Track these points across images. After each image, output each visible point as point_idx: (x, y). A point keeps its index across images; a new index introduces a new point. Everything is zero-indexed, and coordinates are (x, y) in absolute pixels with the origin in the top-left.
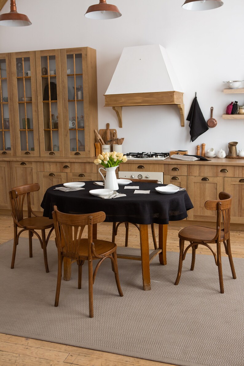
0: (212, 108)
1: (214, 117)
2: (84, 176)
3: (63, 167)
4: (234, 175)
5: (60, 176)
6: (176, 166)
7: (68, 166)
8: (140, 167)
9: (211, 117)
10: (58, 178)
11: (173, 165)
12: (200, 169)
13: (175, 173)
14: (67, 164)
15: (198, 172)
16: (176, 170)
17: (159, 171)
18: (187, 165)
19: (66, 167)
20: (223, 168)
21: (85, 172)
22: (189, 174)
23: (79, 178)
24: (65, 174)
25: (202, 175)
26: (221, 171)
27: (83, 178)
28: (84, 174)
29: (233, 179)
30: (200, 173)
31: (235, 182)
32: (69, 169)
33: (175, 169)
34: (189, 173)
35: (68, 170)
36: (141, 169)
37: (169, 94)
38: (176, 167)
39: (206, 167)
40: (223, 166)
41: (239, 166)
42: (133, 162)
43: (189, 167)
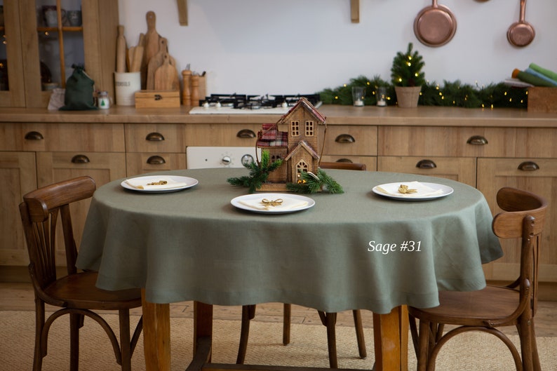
2: (89, 161)
3: (24, 136)
4: (505, 152)
5: (16, 161)
6: (346, 131)
7: (40, 132)
8: (245, 135)
10: (10, 169)
11: (339, 128)
12: (411, 137)
13: (344, 150)
14: (36, 129)
15: (406, 145)
16: (346, 141)
18: (378, 126)
19: (32, 136)
20: (474, 134)
21: (91, 150)
22: (383, 152)
23: (73, 166)
24: (32, 155)
25: (418, 152)
26: (469, 142)
27: (83, 166)
28: (87, 155)
29: (501, 162)
30: (411, 148)
31: (508, 169)
32: (43, 141)
33: (343, 139)
34: (383, 149)
35: (39, 146)
36: (247, 141)
38: (347, 133)
39: (429, 133)
40: (474, 127)
41: (517, 128)
42: (227, 122)
43: (384, 131)
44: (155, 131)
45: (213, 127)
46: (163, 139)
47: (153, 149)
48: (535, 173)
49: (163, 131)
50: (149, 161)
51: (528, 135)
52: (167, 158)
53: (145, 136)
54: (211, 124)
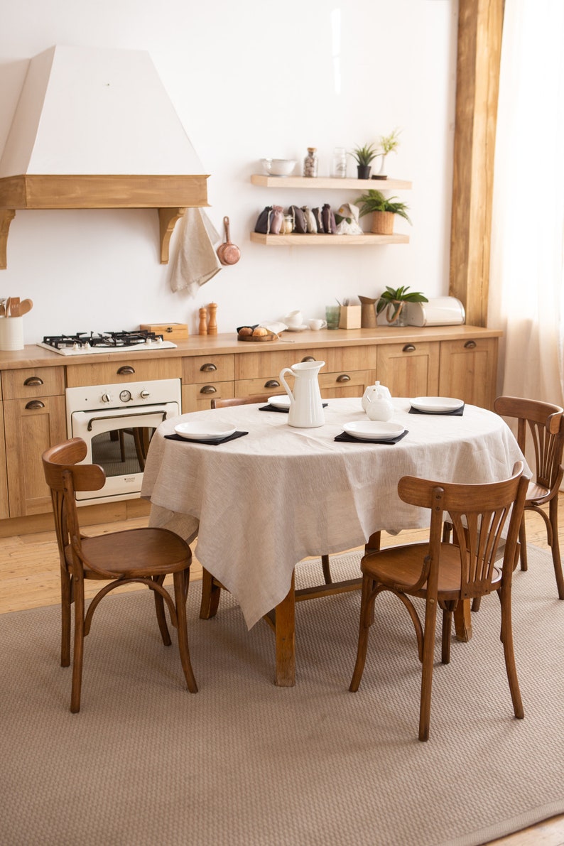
0: (226, 220)
1: (232, 240)
4: (328, 368)
6: (208, 361)
8: (124, 371)
9: (227, 240)
11: (203, 359)
12: (261, 362)
13: (208, 378)
15: (257, 369)
16: (210, 370)
17: (170, 377)
18: (234, 354)
20: (307, 355)
22: (239, 377)
25: (266, 374)
30: (261, 371)
31: (330, 382)
33: (207, 368)
34: (239, 374)
36: (127, 377)
37: (196, 182)
38: (210, 363)
39: (274, 357)
40: (306, 350)
41: (336, 348)
42: (108, 360)
43: (239, 359)
44: (33, 376)
45: (95, 367)
46: (42, 383)
47: (31, 393)
48: (348, 384)
49: (41, 375)
50: (28, 407)
51: (343, 354)
52: (45, 402)
53: (23, 381)
54: (92, 364)
